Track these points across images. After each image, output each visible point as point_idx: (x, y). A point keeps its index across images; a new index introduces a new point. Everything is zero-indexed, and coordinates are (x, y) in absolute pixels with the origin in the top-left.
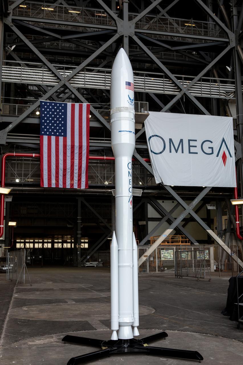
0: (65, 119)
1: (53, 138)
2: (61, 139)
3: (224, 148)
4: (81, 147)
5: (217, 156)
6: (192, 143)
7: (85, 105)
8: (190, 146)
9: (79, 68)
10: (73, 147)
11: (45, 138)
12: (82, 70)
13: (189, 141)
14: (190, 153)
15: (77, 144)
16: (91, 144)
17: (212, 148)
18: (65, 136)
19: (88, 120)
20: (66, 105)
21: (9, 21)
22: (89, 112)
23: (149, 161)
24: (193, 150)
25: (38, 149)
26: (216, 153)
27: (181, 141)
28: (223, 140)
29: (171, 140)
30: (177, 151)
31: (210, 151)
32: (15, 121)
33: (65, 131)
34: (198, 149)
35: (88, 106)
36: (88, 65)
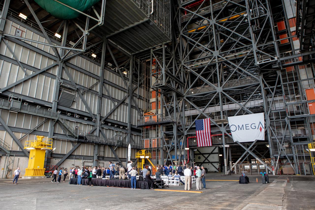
0: (203, 125)
1: (200, 131)
2: (202, 131)
3: (260, 125)
4: (208, 133)
5: (258, 129)
6: (247, 126)
7: (208, 119)
8: (246, 127)
9: (206, 107)
10: (206, 133)
11: (197, 131)
12: (207, 107)
13: (246, 125)
14: (246, 129)
15: (207, 132)
16: (211, 131)
17: (255, 126)
18: (203, 130)
19: (210, 123)
20: (203, 120)
21: (185, 98)
22: (210, 121)
23: (231, 135)
24: (247, 128)
25: (196, 135)
26: (257, 128)
27: (243, 125)
28: (260, 122)
29: (239, 126)
30: (241, 129)
31: (254, 127)
32: (189, 127)
33: (203, 128)
34: (250, 128)
35: (209, 119)
36: (209, 105)
